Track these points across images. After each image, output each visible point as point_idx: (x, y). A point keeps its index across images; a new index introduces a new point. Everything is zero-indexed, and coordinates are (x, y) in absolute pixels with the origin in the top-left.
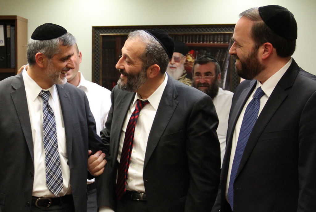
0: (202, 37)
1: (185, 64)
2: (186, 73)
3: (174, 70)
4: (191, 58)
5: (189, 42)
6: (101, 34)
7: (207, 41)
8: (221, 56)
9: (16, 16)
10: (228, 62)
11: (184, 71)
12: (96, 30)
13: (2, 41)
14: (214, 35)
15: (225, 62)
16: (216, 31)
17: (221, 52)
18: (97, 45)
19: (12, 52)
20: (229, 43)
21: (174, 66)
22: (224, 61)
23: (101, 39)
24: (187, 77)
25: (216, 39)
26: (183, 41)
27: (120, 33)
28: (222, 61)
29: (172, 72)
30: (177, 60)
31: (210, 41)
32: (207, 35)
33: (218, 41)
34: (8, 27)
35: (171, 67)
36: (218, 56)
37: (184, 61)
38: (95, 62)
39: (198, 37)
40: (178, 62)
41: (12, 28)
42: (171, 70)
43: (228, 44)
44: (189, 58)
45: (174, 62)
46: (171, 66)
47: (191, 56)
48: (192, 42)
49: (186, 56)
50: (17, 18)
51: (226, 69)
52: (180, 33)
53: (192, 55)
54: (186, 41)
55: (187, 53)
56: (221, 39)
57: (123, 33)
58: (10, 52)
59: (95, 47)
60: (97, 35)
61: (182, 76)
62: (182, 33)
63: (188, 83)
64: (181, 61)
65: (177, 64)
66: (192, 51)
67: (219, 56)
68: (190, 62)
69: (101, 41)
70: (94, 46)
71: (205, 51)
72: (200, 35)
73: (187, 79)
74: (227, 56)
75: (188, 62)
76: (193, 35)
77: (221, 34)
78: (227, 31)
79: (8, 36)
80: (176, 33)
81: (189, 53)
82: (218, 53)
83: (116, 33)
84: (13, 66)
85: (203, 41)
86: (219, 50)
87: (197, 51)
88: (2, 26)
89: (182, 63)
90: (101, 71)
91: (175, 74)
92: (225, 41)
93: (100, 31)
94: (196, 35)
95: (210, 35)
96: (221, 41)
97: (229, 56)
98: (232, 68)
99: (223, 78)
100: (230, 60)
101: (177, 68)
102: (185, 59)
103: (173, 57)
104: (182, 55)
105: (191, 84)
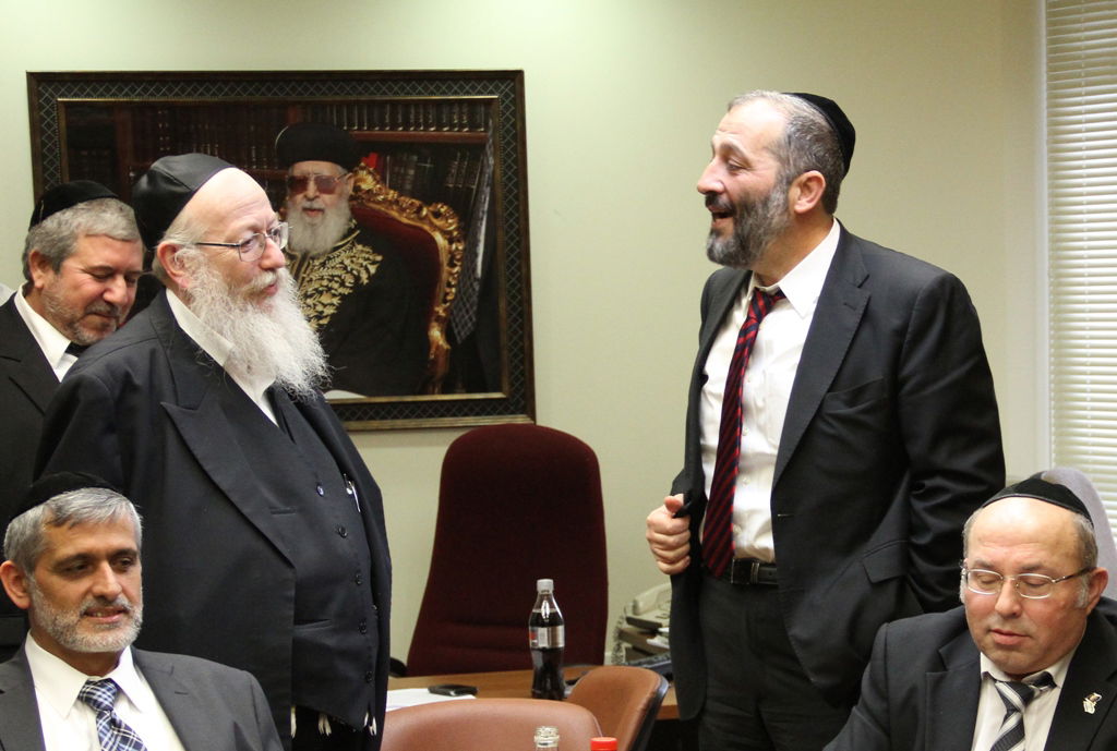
0: (400, 110)
1: (352, 198)
2: (356, 227)
3: (318, 219)
4: (370, 179)
5: (360, 129)
6: (59, 99)
7: (417, 125)
8: (463, 171)
10: (487, 190)
11: (351, 220)
12: (41, 84)
14: (439, 104)
15: (479, 191)
16: (444, 94)
17: (463, 158)
18: (50, 138)
20: (487, 130)
21: (317, 204)
22: (474, 187)
23: (63, 114)
24: (359, 240)
25: (445, 119)
26: (340, 125)
27: (126, 95)
28: (470, 189)
29: (313, 225)
30: (325, 186)
31: (427, 126)
32: (416, 104)
33: (452, 126)
36: (454, 171)
37: (349, 189)
39: (388, 107)
40: (330, 191)
42: (308, 219)
43: (483, 134)
44: (362, 180)
45: (318, 194)
46: (307, 204)
47: (370, 173)
48: (371, 127)
49: (356, 173)
51: (483, 212)
52: (330, 98)
53: (371, 169)
54: (351, 125)
55: (357, 163)
56: (460, 118)
57: (140, 95)
59: (43, 144)
60: (47, 101)
61: (345, 237)
62: (338, 98)
63: (366, 259)
64: (338, 190)
65: (327, 198)
66: (373, 157)
67: (459, 172)
68: (369, 191)
69: (63, 123)
70: (38, 141)
71: (415, 158)
72: (394, 104)
73: (360, 247)
74: (482, 173)
75: (360, 194)
76: (372, 104)
77: (460, 103)
78: (480, 93)
80: (318, 97)
81: (363, 164)
82: (456, 163)
83: (114, 95)
85: (407, 125)
86: (459, 154)
87: (387, 156)
89: (340, 195)
91: (321, 230)
92: (473, 126)
93: (57, 90)
94: (383, 104)
95: (427, 104)
96: (462, 126)
97: (489, 171)
98: (499, 210)
99: (475, 244)
100: (492, 186)
101: (328, 211)
102: (352, 181)
103: (313, 178)
104: (339, 168)
105: (373, 263)
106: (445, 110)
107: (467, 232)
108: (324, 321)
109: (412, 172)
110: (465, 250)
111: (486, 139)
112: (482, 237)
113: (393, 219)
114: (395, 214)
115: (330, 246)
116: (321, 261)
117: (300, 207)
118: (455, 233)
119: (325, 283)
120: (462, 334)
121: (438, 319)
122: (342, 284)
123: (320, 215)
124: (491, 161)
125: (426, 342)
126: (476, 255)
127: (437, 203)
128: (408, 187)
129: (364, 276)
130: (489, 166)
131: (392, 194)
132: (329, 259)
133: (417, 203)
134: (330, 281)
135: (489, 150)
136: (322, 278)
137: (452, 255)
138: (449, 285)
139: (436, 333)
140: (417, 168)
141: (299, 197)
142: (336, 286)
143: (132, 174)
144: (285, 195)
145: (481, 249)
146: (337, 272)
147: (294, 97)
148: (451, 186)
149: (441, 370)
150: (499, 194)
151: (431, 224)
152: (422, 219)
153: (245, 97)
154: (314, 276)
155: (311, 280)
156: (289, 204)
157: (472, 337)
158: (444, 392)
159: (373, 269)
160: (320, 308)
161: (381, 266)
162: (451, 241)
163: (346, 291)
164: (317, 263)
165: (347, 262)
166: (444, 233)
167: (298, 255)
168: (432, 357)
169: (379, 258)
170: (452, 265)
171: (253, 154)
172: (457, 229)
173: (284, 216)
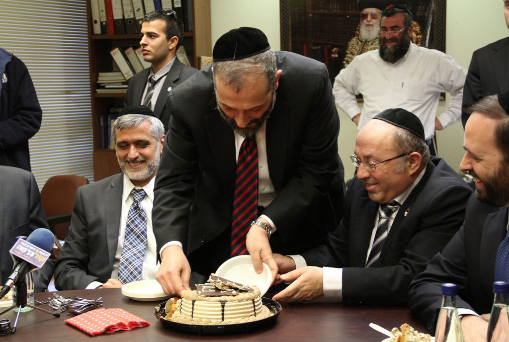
10: (431, 16)
13: (178, 1)
15: (428, 16)
17: (423, 5)
18: (285, 4)
19: (190, 13)
21: (370, 23)
22: (426, 15)
29: (369, 30)
30: (374, 17)
35: (367, 25)
36: (419, 10)
38: (284, 22)
40: (375, 19)
42: (367, 28)
45: (371, 19)
46: (367, 23)
51: (429, 23)
59: (283, 6)
64: (378, 18)
65: (374, 21)
67: (421, 10)
74: (430, 9)
82: (420, 7)
84: (190, 29)
86: (421, 4)
90: (290, 32)
91: (372, 32)
97: (432, 9)
98: (435, 22)
99: (426, 35)
100: (433, 14)
101: (374, 26)
103: (369, 14)
104: (379, 10)
107: (423, 31)
110: (422, 38)
112: (428, 33)
115: (374, 37)
116: (371, 42)
117: (365, 24)
118: (419, 32)
123: (372, 27)
124: (433, 5)
126: (426, 39)
130: (432, 7)
132: (374, 42)
137: (418, 39)
141: (365, 21)
143: (311, 15)
144: (360, 20)
145: (428, 37)
146: (376, 46)
148: (418, 15)
150: (435, 17)
154: (369, 48)
156: (361, 23)
162: (417, 35)
164: (370, 43)
167: (364, 41)
171: (350, 6)
172: (420, 30)
173: (359, 27)
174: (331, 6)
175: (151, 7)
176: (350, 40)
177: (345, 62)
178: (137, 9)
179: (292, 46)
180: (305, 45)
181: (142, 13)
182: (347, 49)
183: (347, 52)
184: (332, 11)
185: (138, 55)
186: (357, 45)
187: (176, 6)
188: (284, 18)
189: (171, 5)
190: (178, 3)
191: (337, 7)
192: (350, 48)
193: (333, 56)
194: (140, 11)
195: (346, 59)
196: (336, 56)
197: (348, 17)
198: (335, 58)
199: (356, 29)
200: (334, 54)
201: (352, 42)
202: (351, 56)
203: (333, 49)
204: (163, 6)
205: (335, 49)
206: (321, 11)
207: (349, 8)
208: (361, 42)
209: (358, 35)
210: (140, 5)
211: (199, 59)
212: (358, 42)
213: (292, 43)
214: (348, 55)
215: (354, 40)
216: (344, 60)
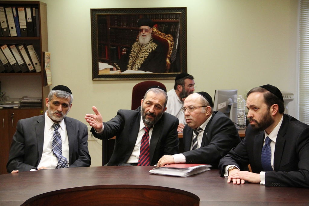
0: (162, 15)
1: (152, 33)
2: (153, 39)
3: (145, 37)
4: (155, 29)
5: (154, 19)
6: (96, 14)
7: (165, 18)
9: (39, 2)
10: (179, 32)
11: (151, 38)
12: (93, 11)
14: (170, 14)
15: (177, 32)
16: (171, 12)
17: (174, 25)
18: (94, 22)
19: (38, 26)
20: (179, 19)
21: (145, 35)
22: (176, 31)
23: (97, 17)
24: (153, 42)
25: (171, 17)
26: (150, 19)
27: (109, 13)
28: (175, 31)
29: (144, 39)
30: (147, 31)
31: (167, 19)
32: (165, 14)
33: (172, 19)
34: (34, 9)
35: (143, 35)
36: (172, 28)
39: (159, 15)
41: (37, 10)
42: (143, 37)
44: (154, 30)
45: (145, 32)
46: (143, 34)
47: (155, 28)
48: (156, 19)
49: (153, 28)
50: (40, 3)
51: (178, 36)
52: (148, 13)
54: (152, 19)
56: (174, 17)
57: (111, 13)
58: (36, 26)
60: (94, 14)
61: (150, 41)
63: (154, 45)
64: (149, 31)
65: (147, 33)
66: (156, 25)
67: (173, 28)
68: (155, 32)
69: (97, 19)
70: (92, 22)
71: (164, 25)
72: (161, 14)
73: (153, 43)
76: (156, 14)
77: (174, 14)
78: (178, 12)
79: (34, 15)
80: (146, 13)
81: (154, 26)
82: (173, 26)
83: (106, 13)
84: (38, 35)
85: (163, 18)
86: (173, 25)
87: (159, 25)
88: (30, 8)
89: (149, 33)
90: (97, 38)
91: (145, 40)
92: (176, 18)
93: (96, 12)
94: (158, 15)
95: (167, 14)
96: (174, 19)
97: (179, 28)
98: (181, 35)
99: (176, 42)
100: (180, 31)
101: (147, 36)
102: (152, 30)
103: (144, 29)
104: (150, 27)
105: (156, 46)
106: (171, 16)
107: (174, 40)
108: (146, 58)
109: (164, 28)
110: (174, 44)
111: (179, 21)
112: (177, 41)
113: (160, 37)
114: (160, 36)
115: (147, 43)
117: (141, 35)
118: (172, 40)
119: (146, 50)
120: (173, 60)
121: (168, 58)
122: (149, 50)
124: (180, 26)
125: (166, 62)
126: (176, 45)
127: (169, 34)
128: (163, 31)
129: (154, 49)
131: (160, 32)
132: (147, 45)
133: (165, 34)
134: (147, 50)
135: (179, 23)
136: (145, 49)
137: (171, 45)
138: (171, 51)
139: (168, 60)
140: (165, 27)
141: (141, 33)
142: (148, 51)
143: (109, 29)
144: (139, 33)
146: (148, 48)
147: (141, 13)
148: (171, 31)
149: (169, 68)
150: (181, 32)
151: (167, 39)
152: (166, 37)
153: (131, 13)
154: (144, 49)
155: (143, 50)
156: (140, 34)
157: (175, 62)
158: (169, 72)
159: (155, 47)
160: (145, 55)
161: (157, 47)
162: (171, 42)
163: (150, 52)
164: (145, 46)
165: (151, 46)
166: (170, 40)
167: (141, 44)
168: (167, 65)
169: (157, 45)
170: (171, 47)
171: (133, 24)
172: (172, 39)
173: (138, 37)
174: (121, 24)
175: (12, 21)
176: (133, 44)
177: (130, 57)
178: (2, 21)
179: (99, 46)
180: (106, 46)
181: (6, 25)
182: (131, 49)
183: (132, 51)
184: (122, 27)
185: (3, 50)
186: (137, 47)
187: (28, 21)
188: (93, 30)
189: (25, 20)
190: (29, 19)
191: (125, 25)
192: (133, 48)
193: (123, 53)
194: (4, 23)
195: (131, 55)
196: (125, 53)
197: (132, 30)
198: (124, 54)
199: (136, 38)
200: (124, 51)
201: (134, 45)
202: (134, 53)
203: (123, 49)
204: (20, 20)
205: (124, 49)
206: (116, 26)
207: (132, 25)
208: (140, 45)
209: (137, 41)
210: (5, 19)
211: (44, 53)
212: (137, 45)
213: (99, 44)
214: (132, 53)
215: (135, 44)
216: (130, 55)
